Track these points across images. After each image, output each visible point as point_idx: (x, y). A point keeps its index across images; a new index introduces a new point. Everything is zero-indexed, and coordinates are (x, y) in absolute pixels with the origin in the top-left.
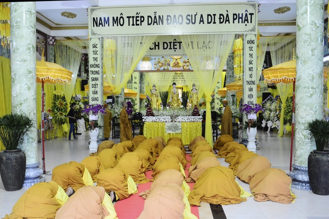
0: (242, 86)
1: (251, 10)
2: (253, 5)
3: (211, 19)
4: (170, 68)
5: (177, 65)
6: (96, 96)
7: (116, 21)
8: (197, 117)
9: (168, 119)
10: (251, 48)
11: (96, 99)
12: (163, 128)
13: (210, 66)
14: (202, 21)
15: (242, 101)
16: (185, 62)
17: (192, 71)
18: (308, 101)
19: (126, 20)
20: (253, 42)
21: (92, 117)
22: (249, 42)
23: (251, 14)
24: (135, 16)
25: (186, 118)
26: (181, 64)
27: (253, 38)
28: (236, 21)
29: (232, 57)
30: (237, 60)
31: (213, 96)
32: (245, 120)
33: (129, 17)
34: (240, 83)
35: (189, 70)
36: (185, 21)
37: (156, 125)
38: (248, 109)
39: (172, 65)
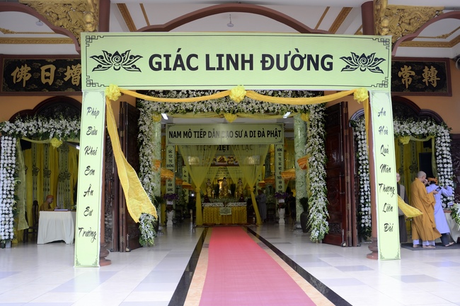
0: (275, 180)
1: (279, 128)
2: (281, 125)
3: (252, 134)
4: (217, 163)
5: (222, 160)
6: (171, 187)
7: (186, 134)
8: (243, 203)
9: (221, 204)
10: (280, 154)
11: (171, 190)
12: (218, 212)
13: (252, 160)
14: (246, 135)
15: (274, 190)
16: (230, 158)
17: (238, 165)
18: (301, 188)
19: (193, 134)
20: (281, 150)
21: (168, 203)
22: (278, 150)
23: (280, 131)
24: (199, 131)
25: (235, 204)
26: (226, 160)
27: (281, 147)
28: (269, 136)
29: (269, 156)
30: (272, 159)
31: (255, 187)
32: (277, 203)
33: (195, 132)
34: (273, 178)
35: (233, 165)
36: (235, 135)
37: (212, 209)
38: (279, 196)
39: (218, 160)
